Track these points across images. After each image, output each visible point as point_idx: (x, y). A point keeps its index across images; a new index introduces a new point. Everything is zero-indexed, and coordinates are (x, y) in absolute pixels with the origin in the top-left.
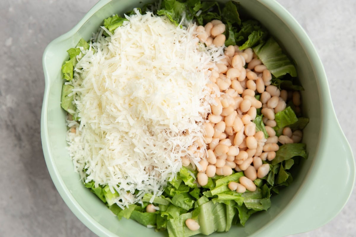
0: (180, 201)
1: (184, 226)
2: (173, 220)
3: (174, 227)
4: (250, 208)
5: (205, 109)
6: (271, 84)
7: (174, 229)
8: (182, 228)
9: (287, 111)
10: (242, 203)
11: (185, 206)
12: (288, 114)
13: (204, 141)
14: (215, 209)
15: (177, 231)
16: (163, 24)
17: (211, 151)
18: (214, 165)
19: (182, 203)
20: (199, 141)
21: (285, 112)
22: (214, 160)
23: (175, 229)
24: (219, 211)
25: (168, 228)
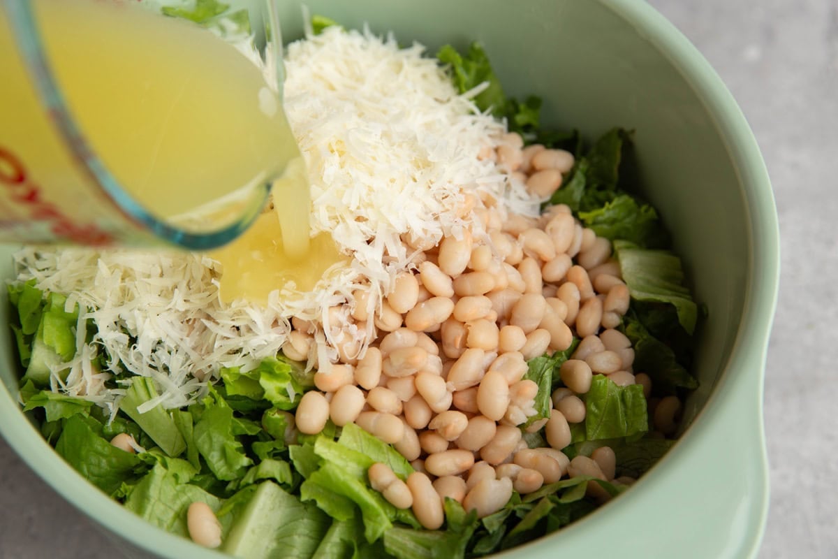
0: (215, 440)
1: (177, 516)
2: (163, 474)
3: (153, 492)
4: (395, 552)
5: (425, 231)
6: (618, 328)
7: (149, 500)
8: (171, 514)
9: (629, 394)
10: (378, 535)
11: (216, 462)
12: (629, 404)
13: (376, 315)
14: (292, 523)
15: (152, 510)
16: (434, 79)
17: (376, 354)
18: (366, 392)
19: (217, 446)
20: (363, 297)
21: (623, 395)
22: (372, 378)
23: (152, 501)
24: (299, 535)
25: (132, 496)
